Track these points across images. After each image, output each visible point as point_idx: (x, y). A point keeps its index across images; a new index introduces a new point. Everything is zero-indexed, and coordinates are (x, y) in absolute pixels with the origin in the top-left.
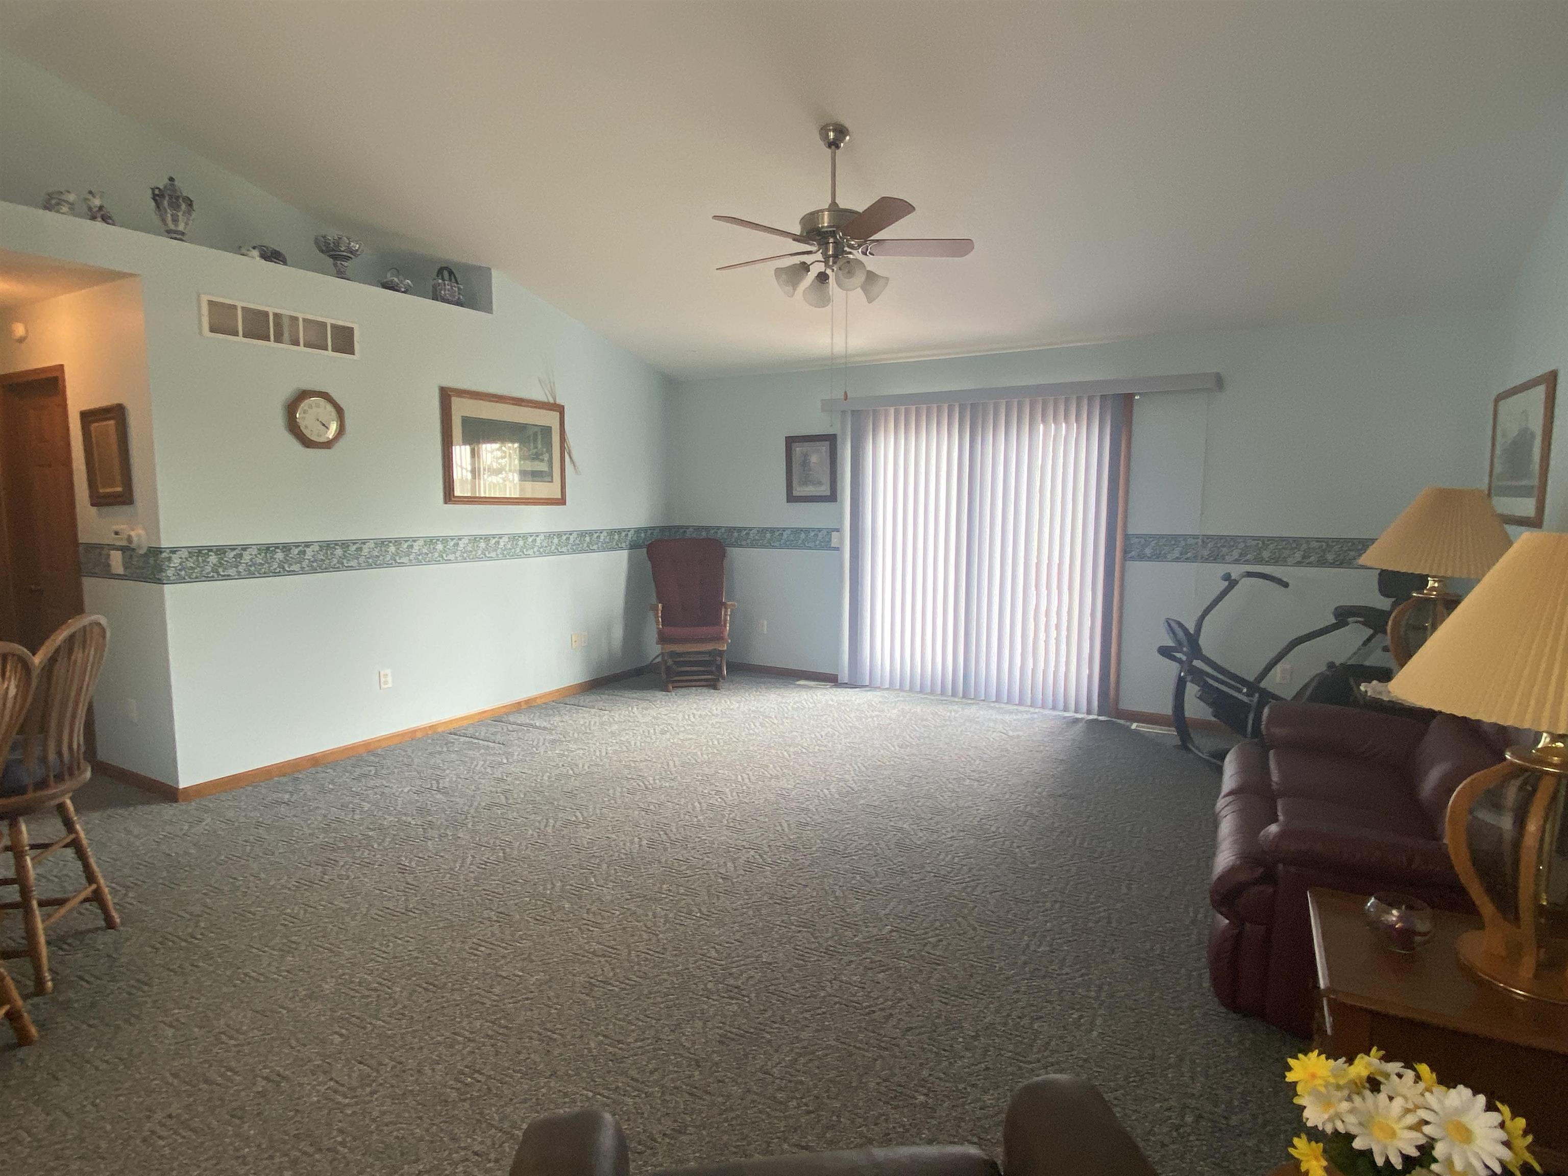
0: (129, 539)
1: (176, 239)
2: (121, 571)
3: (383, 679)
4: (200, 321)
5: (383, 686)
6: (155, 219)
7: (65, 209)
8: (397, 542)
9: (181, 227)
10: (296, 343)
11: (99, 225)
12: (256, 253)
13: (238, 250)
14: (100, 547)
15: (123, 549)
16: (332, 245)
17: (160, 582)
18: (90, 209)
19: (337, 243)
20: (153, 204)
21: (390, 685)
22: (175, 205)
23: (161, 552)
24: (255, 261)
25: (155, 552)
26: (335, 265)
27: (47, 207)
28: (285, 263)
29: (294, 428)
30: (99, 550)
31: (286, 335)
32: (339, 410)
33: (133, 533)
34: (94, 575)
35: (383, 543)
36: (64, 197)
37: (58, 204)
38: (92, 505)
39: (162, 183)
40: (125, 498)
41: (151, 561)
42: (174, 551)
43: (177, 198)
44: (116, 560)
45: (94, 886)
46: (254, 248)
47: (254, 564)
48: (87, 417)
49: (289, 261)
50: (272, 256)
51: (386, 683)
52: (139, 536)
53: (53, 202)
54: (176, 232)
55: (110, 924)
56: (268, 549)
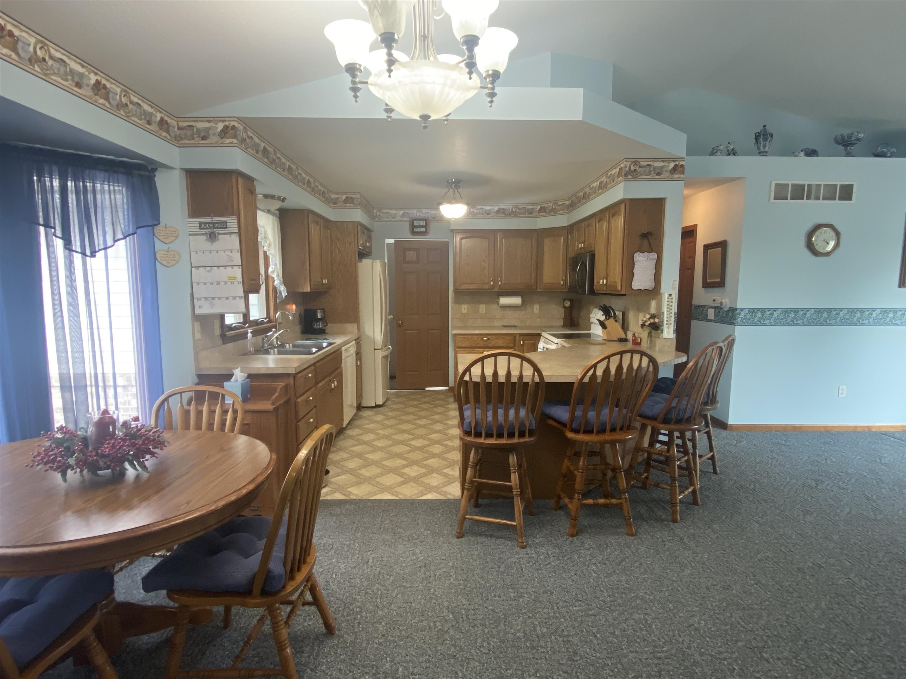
0: (721, 303)
1: (763, 156)
2: (713, 318)
3: (840, 392)
4: (770, 195)
5: (840, 396)
6: (755, 148)
7: (718, 154)
8: (862, 311)
9: (766, 149)
10: (817, 198)
11: (732, 158)
12: (802, 154)
13: (793, 154)
14: (704, 307)
15: (715, 308)
16: (846, 138)
17: (734, 324)
18: (728, 151)
19: (850, 137)
20: (755, 140)
21: (844, 395)
22: (765, 139)
23: (736, 310)
24: (802, 158)
25: (733, 310)
26: (846, 150)
27: (712, 154)
28: (818, 156)
29: (810, 246)
30: (703, 308)
31: (813, 196)
32: (838, 234)
33: (723, 301)
34: (698, 319)
35: (853, 310)
36: (718, 148)
37: (716, 152)
38: (703, 287)
39: (759, 129)
40: (721, 284)
41: (730, 314)
42: (742, 310)
43: (767, 134)
44: (711, 314)
45: (712, 453)
46: (802, 151)
47: (778, 319)
48: (707, 247)
49: (819, 154)
50: (811, 153)
51: (842, 394)
52: (727, 303)
53: (714, 151)
54: (763, 152)
55: (715, 472)
56: (787, 311)
